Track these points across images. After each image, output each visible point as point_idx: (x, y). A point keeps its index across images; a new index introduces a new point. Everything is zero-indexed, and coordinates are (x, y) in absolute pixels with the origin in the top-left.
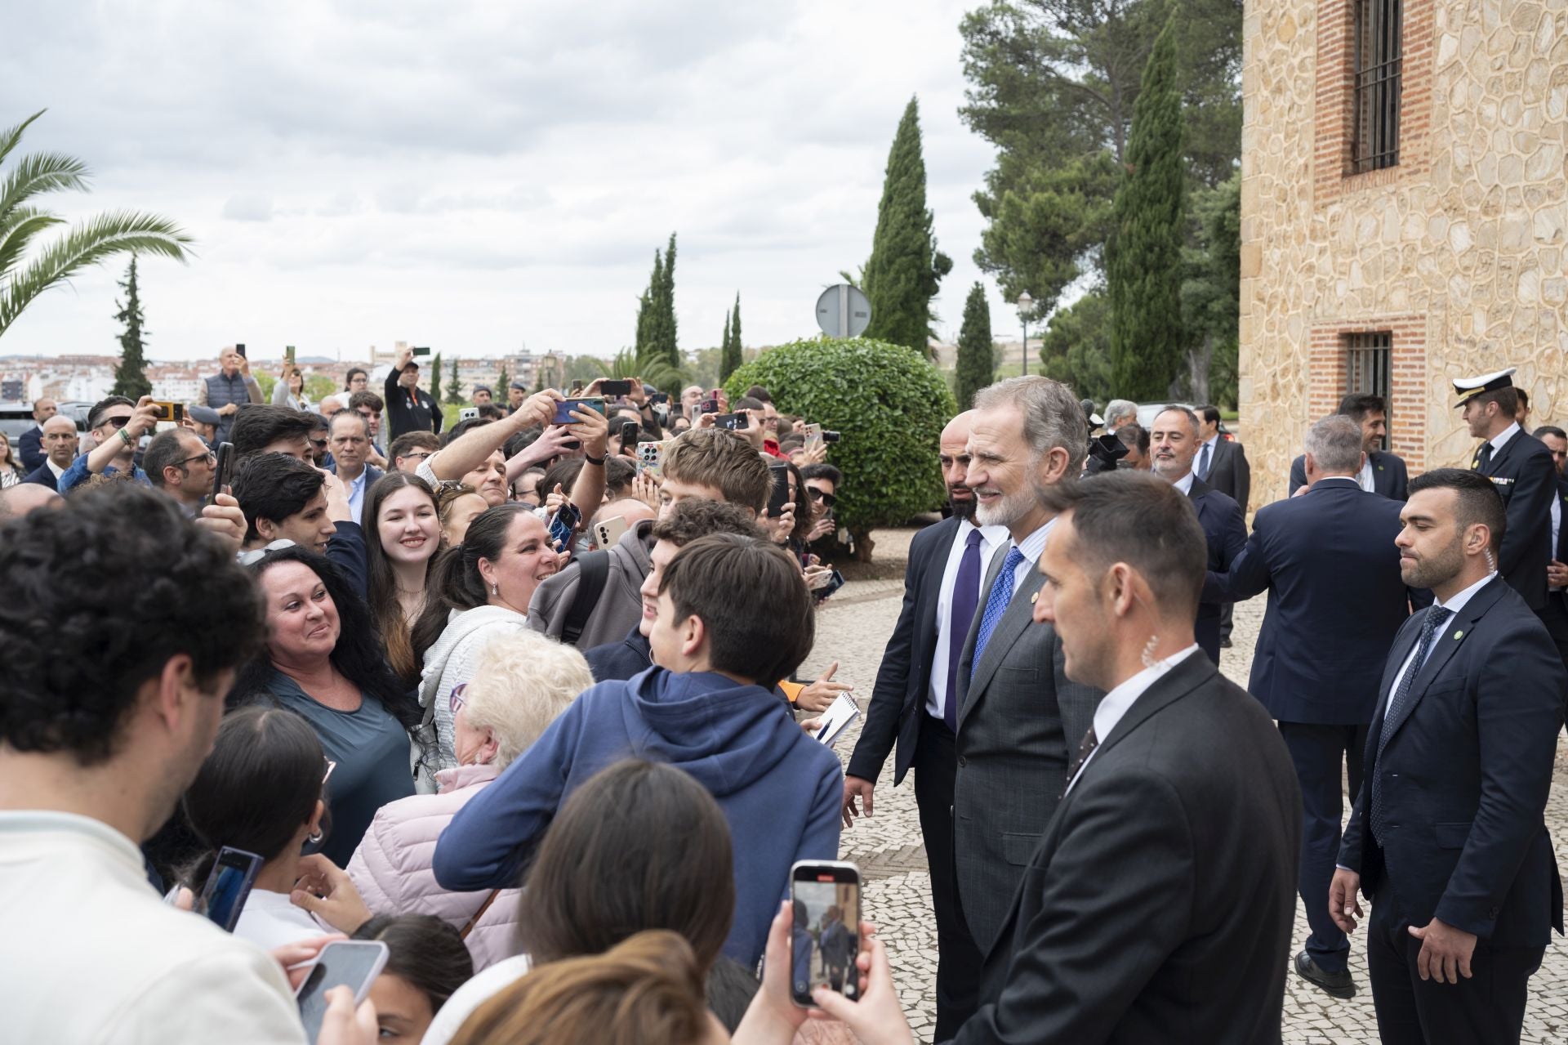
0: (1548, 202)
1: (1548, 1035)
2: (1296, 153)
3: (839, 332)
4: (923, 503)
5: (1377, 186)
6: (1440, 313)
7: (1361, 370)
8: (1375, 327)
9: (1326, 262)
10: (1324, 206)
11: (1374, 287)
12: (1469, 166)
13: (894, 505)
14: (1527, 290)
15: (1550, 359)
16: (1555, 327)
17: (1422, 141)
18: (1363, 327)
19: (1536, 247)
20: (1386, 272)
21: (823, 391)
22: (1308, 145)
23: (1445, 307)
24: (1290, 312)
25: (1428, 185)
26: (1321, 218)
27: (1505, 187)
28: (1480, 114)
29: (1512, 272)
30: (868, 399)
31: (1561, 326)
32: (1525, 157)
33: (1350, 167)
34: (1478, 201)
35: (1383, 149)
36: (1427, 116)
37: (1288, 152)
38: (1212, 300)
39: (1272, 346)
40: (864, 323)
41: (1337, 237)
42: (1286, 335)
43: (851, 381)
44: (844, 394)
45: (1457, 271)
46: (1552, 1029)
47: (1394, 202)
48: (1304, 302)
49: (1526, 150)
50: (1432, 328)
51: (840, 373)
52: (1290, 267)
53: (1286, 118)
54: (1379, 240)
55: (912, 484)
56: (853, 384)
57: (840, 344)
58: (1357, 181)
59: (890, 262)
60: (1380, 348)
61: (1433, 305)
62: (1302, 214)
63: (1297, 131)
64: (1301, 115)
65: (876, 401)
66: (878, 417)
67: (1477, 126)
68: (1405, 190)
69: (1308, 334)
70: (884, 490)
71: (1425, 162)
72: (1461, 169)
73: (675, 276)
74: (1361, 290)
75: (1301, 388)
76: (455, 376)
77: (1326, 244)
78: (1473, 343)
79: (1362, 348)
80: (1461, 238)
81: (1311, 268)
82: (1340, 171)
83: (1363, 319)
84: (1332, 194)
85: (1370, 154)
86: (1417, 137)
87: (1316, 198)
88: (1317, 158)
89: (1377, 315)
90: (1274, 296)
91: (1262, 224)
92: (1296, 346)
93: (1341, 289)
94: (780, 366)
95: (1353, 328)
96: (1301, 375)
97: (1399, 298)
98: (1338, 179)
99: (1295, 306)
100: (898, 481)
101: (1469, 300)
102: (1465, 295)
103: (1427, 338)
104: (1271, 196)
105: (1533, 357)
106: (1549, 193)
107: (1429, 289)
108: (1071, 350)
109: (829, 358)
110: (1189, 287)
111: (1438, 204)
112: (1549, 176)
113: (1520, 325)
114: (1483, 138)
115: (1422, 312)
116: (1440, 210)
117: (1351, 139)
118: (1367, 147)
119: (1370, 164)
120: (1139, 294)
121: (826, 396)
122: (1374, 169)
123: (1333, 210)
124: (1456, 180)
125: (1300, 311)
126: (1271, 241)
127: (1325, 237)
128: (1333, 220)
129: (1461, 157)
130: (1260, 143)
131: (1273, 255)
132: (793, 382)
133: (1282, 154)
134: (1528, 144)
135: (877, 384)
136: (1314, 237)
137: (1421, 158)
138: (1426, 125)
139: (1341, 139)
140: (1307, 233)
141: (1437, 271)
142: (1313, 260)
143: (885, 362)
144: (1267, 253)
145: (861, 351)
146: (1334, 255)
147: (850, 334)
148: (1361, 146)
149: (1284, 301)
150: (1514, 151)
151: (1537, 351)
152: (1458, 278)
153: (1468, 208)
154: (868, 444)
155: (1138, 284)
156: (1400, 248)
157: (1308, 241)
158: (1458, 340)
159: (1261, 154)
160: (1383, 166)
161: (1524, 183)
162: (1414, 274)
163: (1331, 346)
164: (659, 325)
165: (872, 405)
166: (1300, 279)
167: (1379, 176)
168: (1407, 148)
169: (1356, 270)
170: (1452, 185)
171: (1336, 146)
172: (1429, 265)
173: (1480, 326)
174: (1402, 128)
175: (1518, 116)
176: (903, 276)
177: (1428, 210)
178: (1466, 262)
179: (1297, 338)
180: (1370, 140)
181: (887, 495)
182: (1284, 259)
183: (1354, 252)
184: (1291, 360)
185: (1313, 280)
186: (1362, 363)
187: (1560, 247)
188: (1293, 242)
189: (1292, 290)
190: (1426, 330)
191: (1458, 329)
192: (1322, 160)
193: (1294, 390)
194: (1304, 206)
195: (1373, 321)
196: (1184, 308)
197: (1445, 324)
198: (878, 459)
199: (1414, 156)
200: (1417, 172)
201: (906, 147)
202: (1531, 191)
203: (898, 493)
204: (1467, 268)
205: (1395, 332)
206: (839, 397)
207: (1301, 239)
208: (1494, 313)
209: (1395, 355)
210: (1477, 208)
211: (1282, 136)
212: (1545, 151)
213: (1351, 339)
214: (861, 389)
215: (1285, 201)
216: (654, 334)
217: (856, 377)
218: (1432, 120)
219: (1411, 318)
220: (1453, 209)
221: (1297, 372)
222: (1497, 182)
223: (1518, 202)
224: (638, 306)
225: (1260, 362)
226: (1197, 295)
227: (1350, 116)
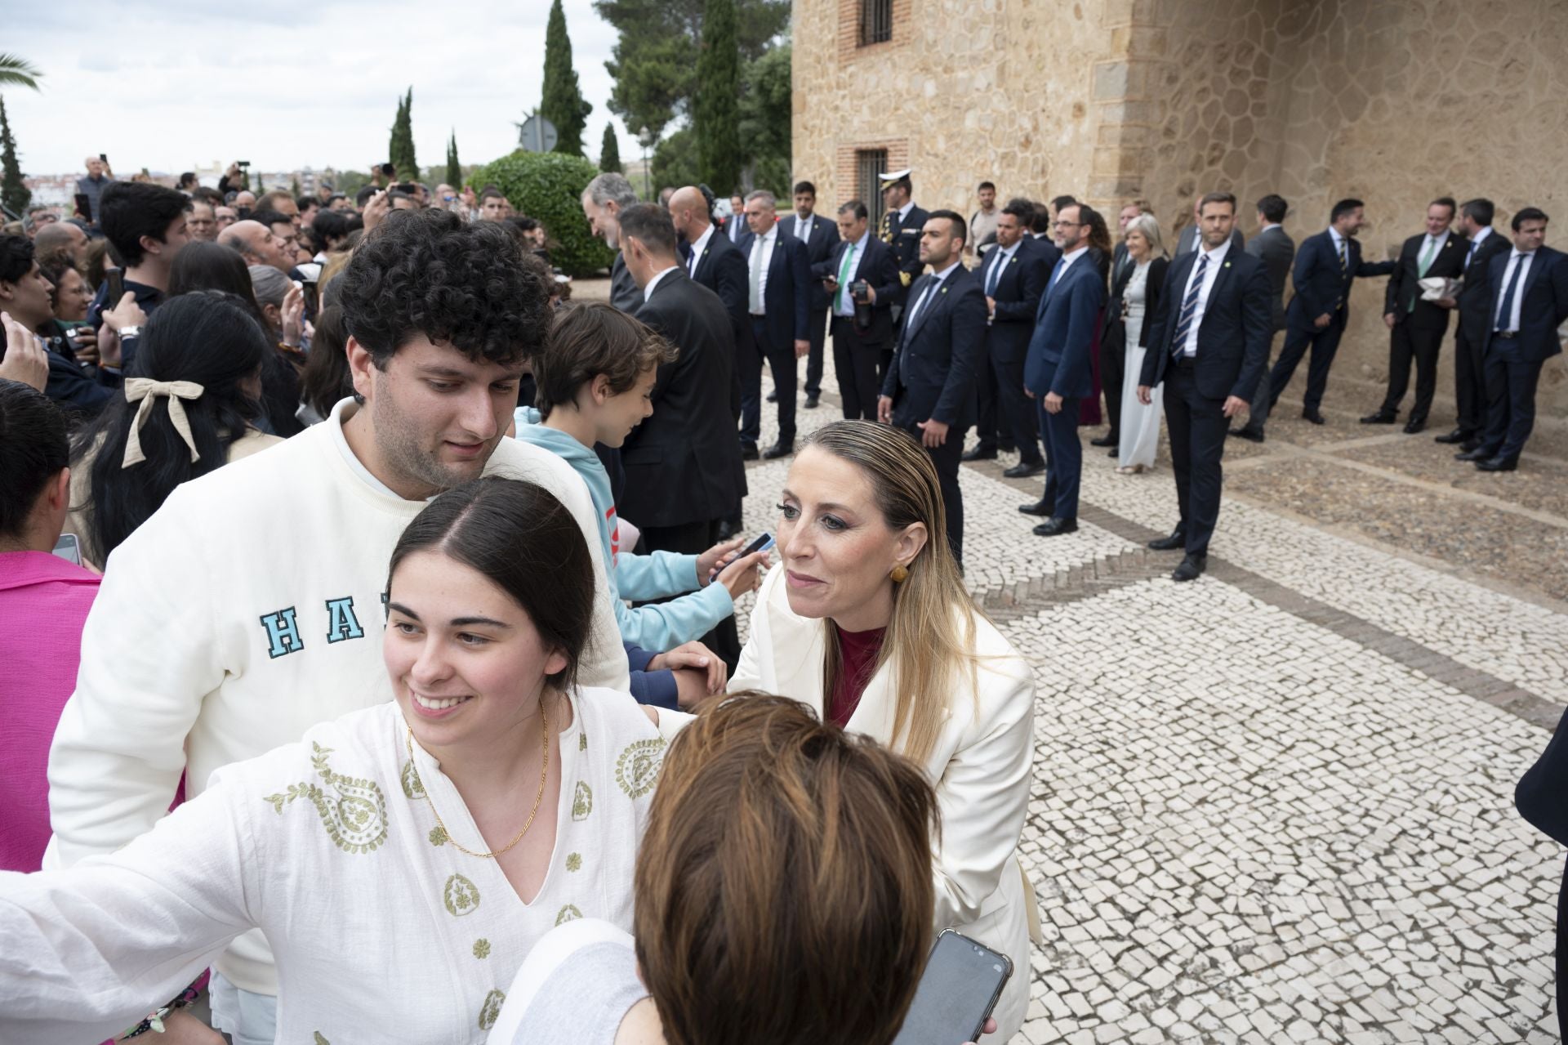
0: (983, 65)
1: (1028, 565)
2: (826, 32)
3: (536, 148)
4: (602, 262)
5: (878, 54)
6: (917, 137)
7: (869, 174)
8: (877, 146)
9: (846, 104)
10: (845, 67)
11: (876, 120)
12: (935, 42)
13: (585, 264)
14: (970, 122)
15: (983, 165)
16: (986, 145)
17: (906, 24)
18: (870, 146)
19: (975, 95)
20: (884, 110)
21: (533, 188)
22: (834, 26)
23: (920, 133)
24: (826, 137)
25: (909, 53)
26: (842, 75)
27: (957, 55)
28: (942, 6)
29: (961, 111)
30: (563, 193)
31: (990, 145)
32: (970, 36)
33: (861, 41)
34: (940, 64)
35: (881, 29)
36: (910, 8)
37: (821, 30)
38: (757, 133)
39: (813, 158)
40: (553, 143)
41: (853, 88)
42: (822, 151)
43: (551, 182)
44: (547, 190)
45: (927, 110)
46: (1030, 562)
47: (889, 64)
48: (833, 130)
49: (971, 31)
50: (912, 146)
51: (544, 176)
52: (823, 107)
53: (819, 8)
54: (879, 90)
55: (595, 249)
56: (552, 184)
57: (541, 156)
58: (866, 50)
59: (553, 106)
60: (880, 159)
61: (913, 132)
62: (831, 71)
63: (826, 16)
64: (830, 5)
65: (568, 195)
66: (571, 206)
67: (941, 15)
68: (896, 57)
69: (836, 151)
70: (578, 253)
71: (908, 38)
72: (931, 42)
73: (413, 114)
74: (869, 122)
75: (831, 185)
76: (260, 183)
77: (846, 92)
78: (936, 156)
79: (869, 159)
80: (930, 88)
81: (836, 108)
82: (854, 44)
83: (870, 140)
84: (850, 59)
85: (873, 33)
86: (903, 21)
87: (840, 62)
88: (840, 34)
89: (879, 138)
90: (814, 126)
91: (805, 79)
92: (828, 159)
93: (856, 122)
94: (503, 171)
95: (864, 146)
96: (832, 177)
97: (892, 127)
98: (853, 49)
99: (828, 133)
100: (586, 248)
101: (934, 129)
102: (932, 125)
103: (909, 153)
104: (811, 60)
105: (973, 164)
106: (985, 60)
107: (910, 121)
108: (670, 166)
109: (534, 166)
110: (744, 125)
111: (916, 66)
112: (986, 47)
113: (965, 145)
114: (944, 23)
115: (906, 136)
116: (917, 70)
117: (861, 22)
118: (870, 29)
119: (872, 39)
120: (714, 129)
121: (535, 191)
122: (875, 41)
123: (851, 69)
124: (928, 50)
125: (830, 136)
126: (811, 89)
127: (845, 88)
128: (851, 76)
129: (930, 35)
130: (803, 24)
131: (813, 99)
132: (512, 183)
133: (817, 32)
134: (973, 27)
135: (568, 184)
136: (839, 87)
137: (906, 35)
138: (909, 14)
139: (855, 22)
140: (834, 84)
141: (915, 109)
142: (838, 102)
143: (572, 169)
144: (809, 98)
145: (556, 161)
146: (851, 100)
147: (544, 149)
148: (867, 28)
149: (820, 130)
150: (963, 31)
151: (975, 160)
152: (928, 115)
153: (934, 69)
154: (564, 224)
155: (713, 123)
156: (892, 94)
157: (835, 90)
158: (928, 154)
159: (805, 32)
160: (881, 40)
161: (968, 53)
162: (901, 112)
163: (850, 158)
164: (404, 148)
165: (566, 198)
166: (830, 115)
167: (879, 47)
168: (897, 29)
169: (865, 110)
170: (925, 53)
171: (852, 26)
172: (910, 106)
173: (941, 145)
174: (894, 15)
175: (966, 8)
176: (560, 116)
177: (911, 70)
178: (933, 104)
179: (828, 154)
180: (872, 23)
181: (578, 257)
182: (820, 103)
183: (864, 97)
184: (825, 168)
185: (838, 116)
186: (869, 169)
187: (990, 94)
188: (825, 91)
189: (825, 123)
190: (908, 148)
191: (928, 147)
192: (843, 37)
193: (827, 186)
194: (832, 67)
195: (876, 142)
196: (743, 139)
197: (920, 144)
198: (572, 233)
199: (901, 35)
200: (903, 45)
201: (555, 28)
202: (973, 58)
203: (586, 255)
204: (934, 108)
205: (891, 149)
206: (544, 192)
207: (830, 89)
208: (950, 137)
209: (889, 164)
210: (940, 69)
211: (817, 19)
212: (983, 32)
213: (862, 154)
214: (558, 187)
215: (819, 62)
216: (400, 155)
217: (553, 178)
218: (913, 10)
219: (900, 140)
220: (926, 69)
221: (829, 175)
222: (952, 51)
223: (964, 65)
224: (389, 135)
225: (805, 169)
226: (748, 130)
227: (861, 7)
